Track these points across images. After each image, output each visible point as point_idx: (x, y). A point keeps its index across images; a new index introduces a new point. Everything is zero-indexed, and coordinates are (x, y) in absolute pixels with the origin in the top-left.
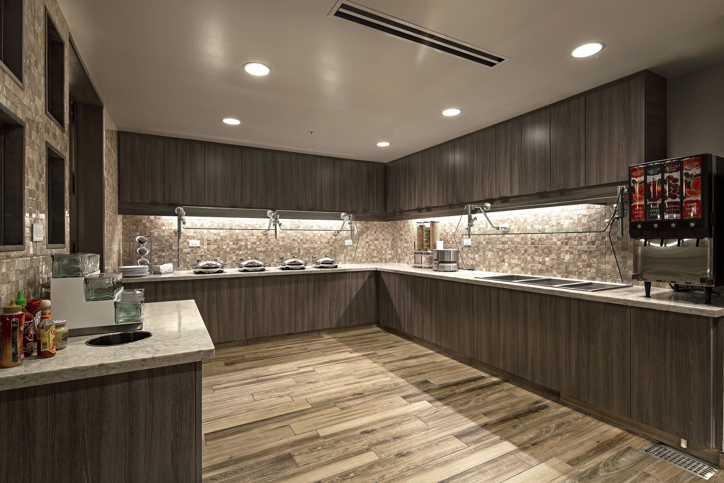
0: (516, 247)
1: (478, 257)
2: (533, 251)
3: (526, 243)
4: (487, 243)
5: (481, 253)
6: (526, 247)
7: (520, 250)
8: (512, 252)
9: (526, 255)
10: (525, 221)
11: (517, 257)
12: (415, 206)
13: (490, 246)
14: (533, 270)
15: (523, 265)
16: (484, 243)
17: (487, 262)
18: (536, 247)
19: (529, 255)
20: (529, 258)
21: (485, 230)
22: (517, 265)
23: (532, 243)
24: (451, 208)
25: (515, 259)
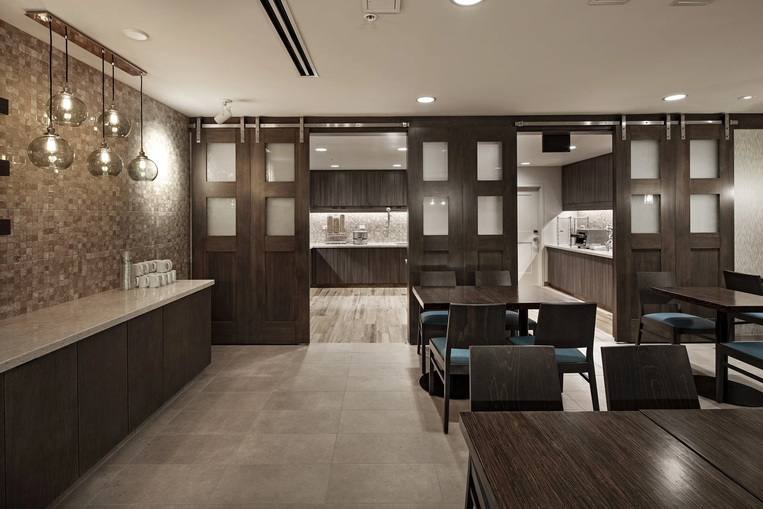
0: (394, 230)
1: (370, 235)
2: (403, 231)
3: (399, 227)
4: (376, 227)
5: (372, 233)
6: (399, 229)
7: (396, 231)
8: (392, 232)
9: (399, 233)
10: (399, 217)
11: (394, 234)
12: (331, 204)
13: (378, 229)
14: (403, 240)
15: (398, 238)
16: (374, 227)
17: (376, 238)
18: (404, 229)
19: (401, 233)
20: (401, 234)
21: (374, 221)
22: (394, 238)
23: (403, 227)
24: (362, 208)
25: (394, 235)
